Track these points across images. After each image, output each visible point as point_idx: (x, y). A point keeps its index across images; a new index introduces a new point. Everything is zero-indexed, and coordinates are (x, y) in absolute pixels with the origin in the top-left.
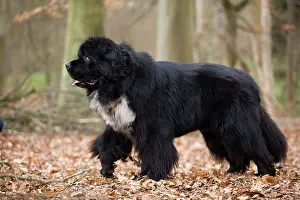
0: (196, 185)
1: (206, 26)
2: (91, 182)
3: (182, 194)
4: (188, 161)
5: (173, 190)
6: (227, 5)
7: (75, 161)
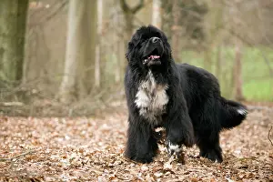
0: (116, 163)
1: (107, 25)
2: (29, 159)
3: (106, 171)
4: (100, 140)
5: (98, 167)
6: (125, 8)
7: (5, 140)
